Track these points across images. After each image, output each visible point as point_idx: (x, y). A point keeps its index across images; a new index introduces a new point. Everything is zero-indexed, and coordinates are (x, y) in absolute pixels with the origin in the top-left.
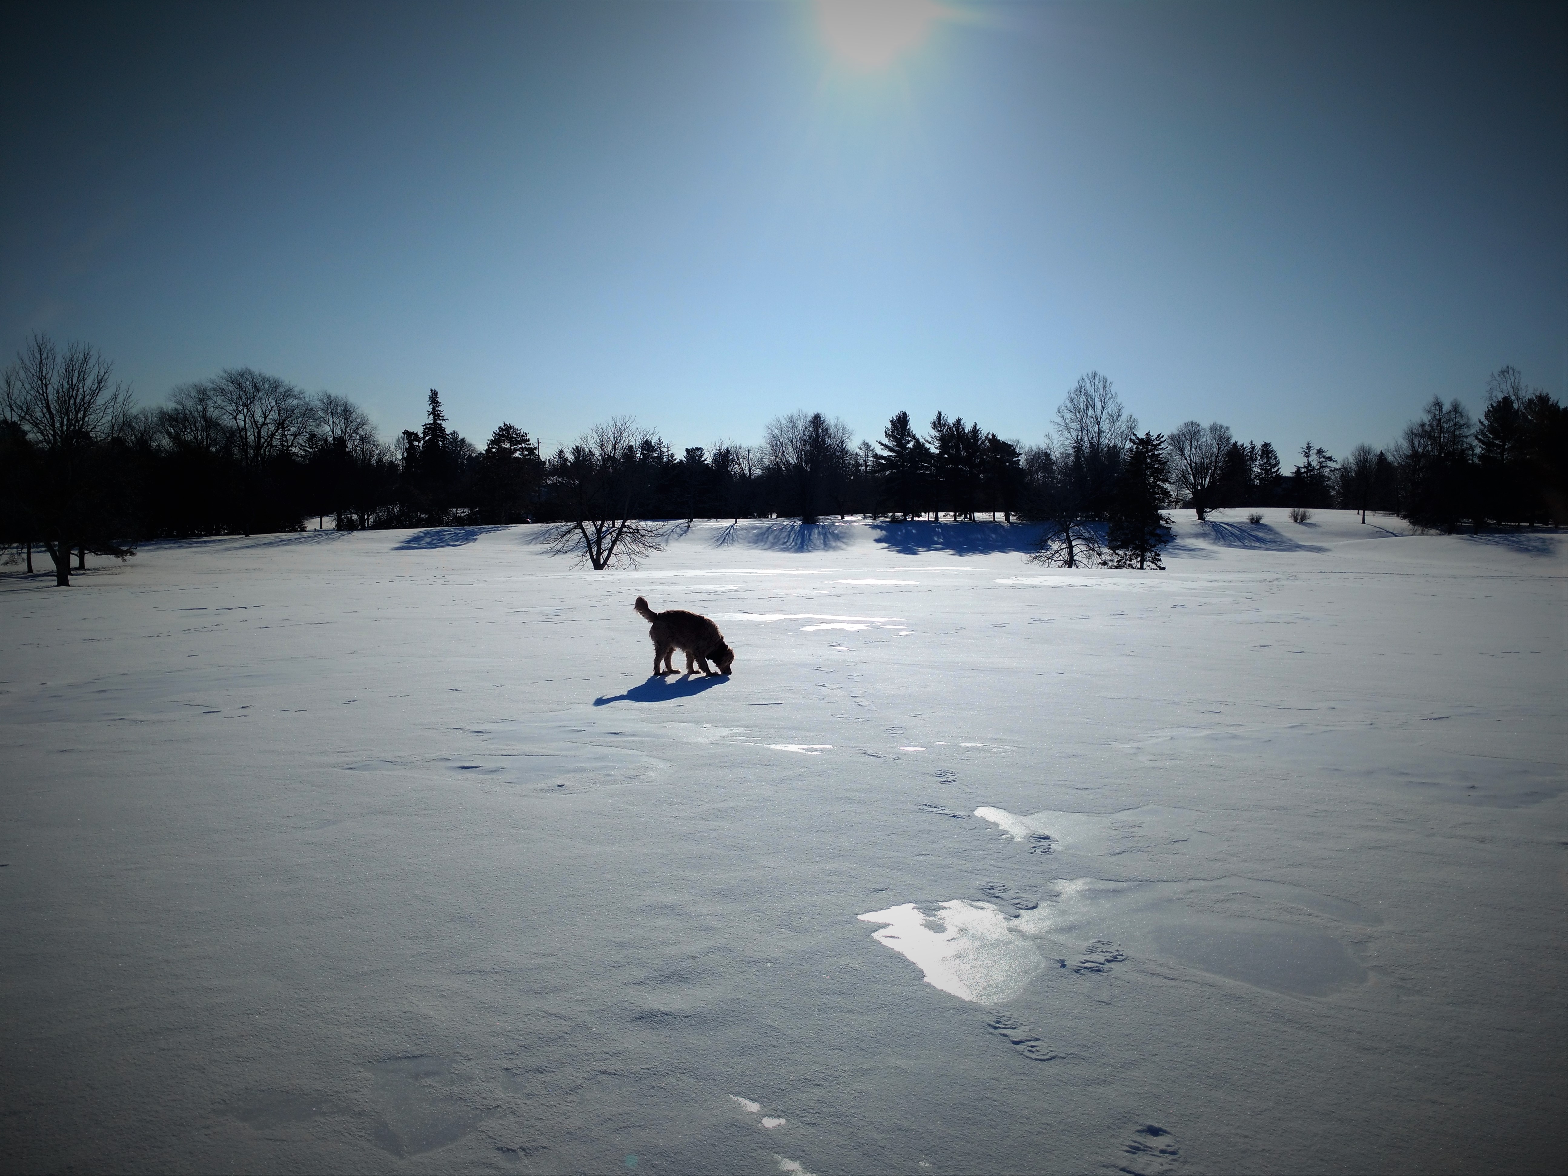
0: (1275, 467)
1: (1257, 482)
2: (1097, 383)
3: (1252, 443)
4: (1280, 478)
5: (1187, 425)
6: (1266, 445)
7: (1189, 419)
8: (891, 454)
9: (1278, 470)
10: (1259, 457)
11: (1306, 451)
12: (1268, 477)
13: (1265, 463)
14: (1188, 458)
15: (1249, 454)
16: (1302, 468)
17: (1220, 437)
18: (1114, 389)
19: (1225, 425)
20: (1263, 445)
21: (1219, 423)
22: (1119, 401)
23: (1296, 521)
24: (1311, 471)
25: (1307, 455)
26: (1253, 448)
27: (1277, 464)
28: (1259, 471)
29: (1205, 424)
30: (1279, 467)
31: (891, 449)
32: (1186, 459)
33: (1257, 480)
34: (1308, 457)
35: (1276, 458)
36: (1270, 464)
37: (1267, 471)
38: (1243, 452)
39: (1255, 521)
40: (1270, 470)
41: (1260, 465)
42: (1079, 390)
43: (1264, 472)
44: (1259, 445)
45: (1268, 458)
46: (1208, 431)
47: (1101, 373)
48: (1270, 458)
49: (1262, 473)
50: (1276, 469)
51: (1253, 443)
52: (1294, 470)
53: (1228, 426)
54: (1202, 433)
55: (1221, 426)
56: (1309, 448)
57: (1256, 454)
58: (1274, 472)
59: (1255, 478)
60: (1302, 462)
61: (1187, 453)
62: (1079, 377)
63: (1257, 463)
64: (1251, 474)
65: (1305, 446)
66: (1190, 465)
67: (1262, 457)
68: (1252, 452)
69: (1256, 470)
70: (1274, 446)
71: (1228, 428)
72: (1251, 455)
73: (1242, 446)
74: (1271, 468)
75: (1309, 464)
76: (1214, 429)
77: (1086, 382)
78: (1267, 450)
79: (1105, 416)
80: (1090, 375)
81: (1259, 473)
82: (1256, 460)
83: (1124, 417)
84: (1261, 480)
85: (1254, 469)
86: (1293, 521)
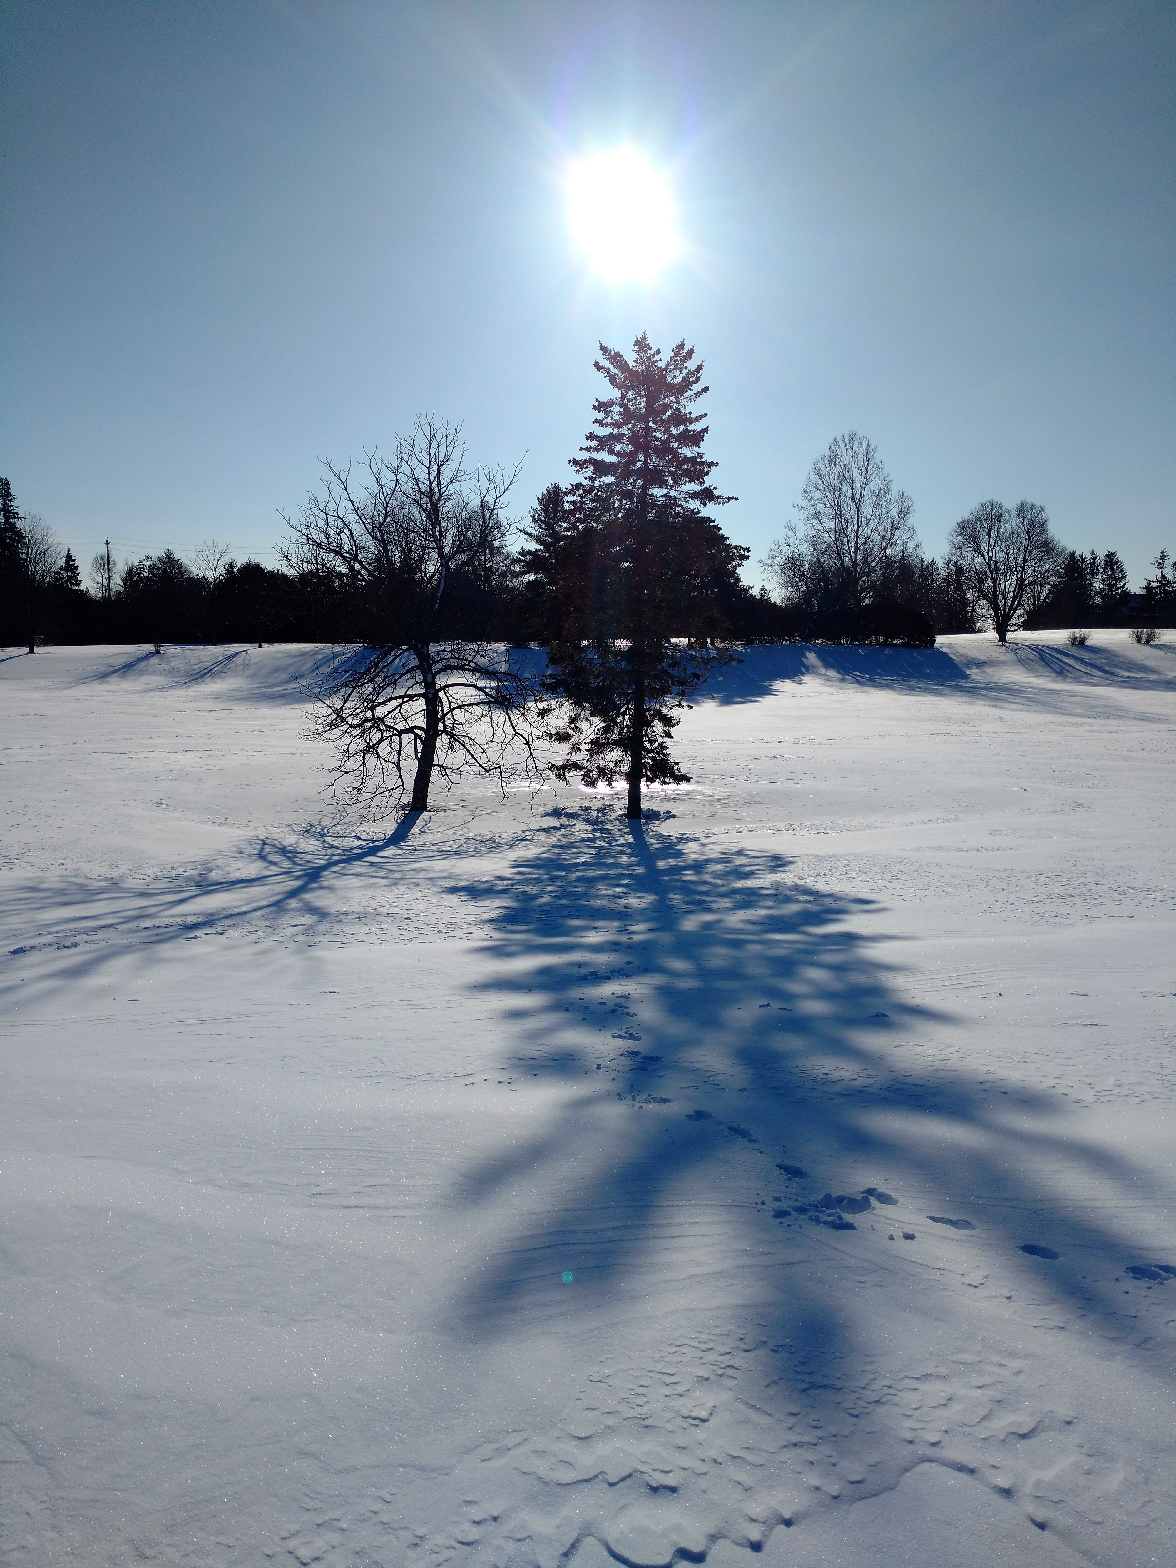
0: (1121, 581)
1: (1098, 600)
2: (855, 447)
3: (1093, 552)
4: (1126, 596)
5: (984, 505)
6: (1111, 555)
7: (985, 499)
8: (539, 547)
9: (1125, 584)
10: (1101, 570)
11: (1159, 561)
12: (1112, 594)
13: (1109, 577)
14: (985, 554)
15: (1090, 566)
16: (1154, 582)
17: (1032, 522)
18: (878, 457)
19: (1038, 503)
20: (1107, 555)
21: (1030, 501)
22: (885, 472)
23: (1139, 641)
24: (1165, 585)
25: (1161, 566)
26: (1094, 559)
27: (1124, 577)
28: (1102, 586)
29: (1010, 504)
30: (1126, 581)
31: (539, 540)
32: (983, 556)
33: (1098, 597)
34: (1161, 568)
35: (1122, 571)
36: (1115, 578)
37: (1110, 586)
38: (1082, 564)
39: (1080, 643)
40: (1115, 585)
41: (1103, 580)
42: (833, 459)
43: (1106, 588)
44: (1101, 555)
45: (1113, 570)
46: (1014, 513)
47: (860, 433)
48: (1114, 570)
49: (1105, 590)
50: (1122, 584)
51: (1095, 553)
52: (1145, 584)
53: (1042, 505)
54: (1005, 517)
55: (1033, 506)
56: (1163, 557)
57: (1098, 566)
58: (1120, 588)
59: (1095, 595)
60: (1154, 574)
61: (984, 547)
62: (831, 441)
63: (1099, 576)
64: (1091, 590)
65: (1159, 555)
66: (988, 563)
67: (1105, 569)
68: (1092, 564)
69: (1098, 585)
70: (1120, 556)
71: (1042, 509)
72: (1091, 567)
73: (1081, 556)
74: (1116, 583)
75: (1163, 577)
76: (1021, 510)
77: (839, 447)
78: (1111, 561)
79: (867, 493)
80: (847, 438)
81: (1101, 589)
82: (1097, 573)
83: (894, 493)
84: (1104, 597)
85: (1095, 584)
86: (1135, 641)
